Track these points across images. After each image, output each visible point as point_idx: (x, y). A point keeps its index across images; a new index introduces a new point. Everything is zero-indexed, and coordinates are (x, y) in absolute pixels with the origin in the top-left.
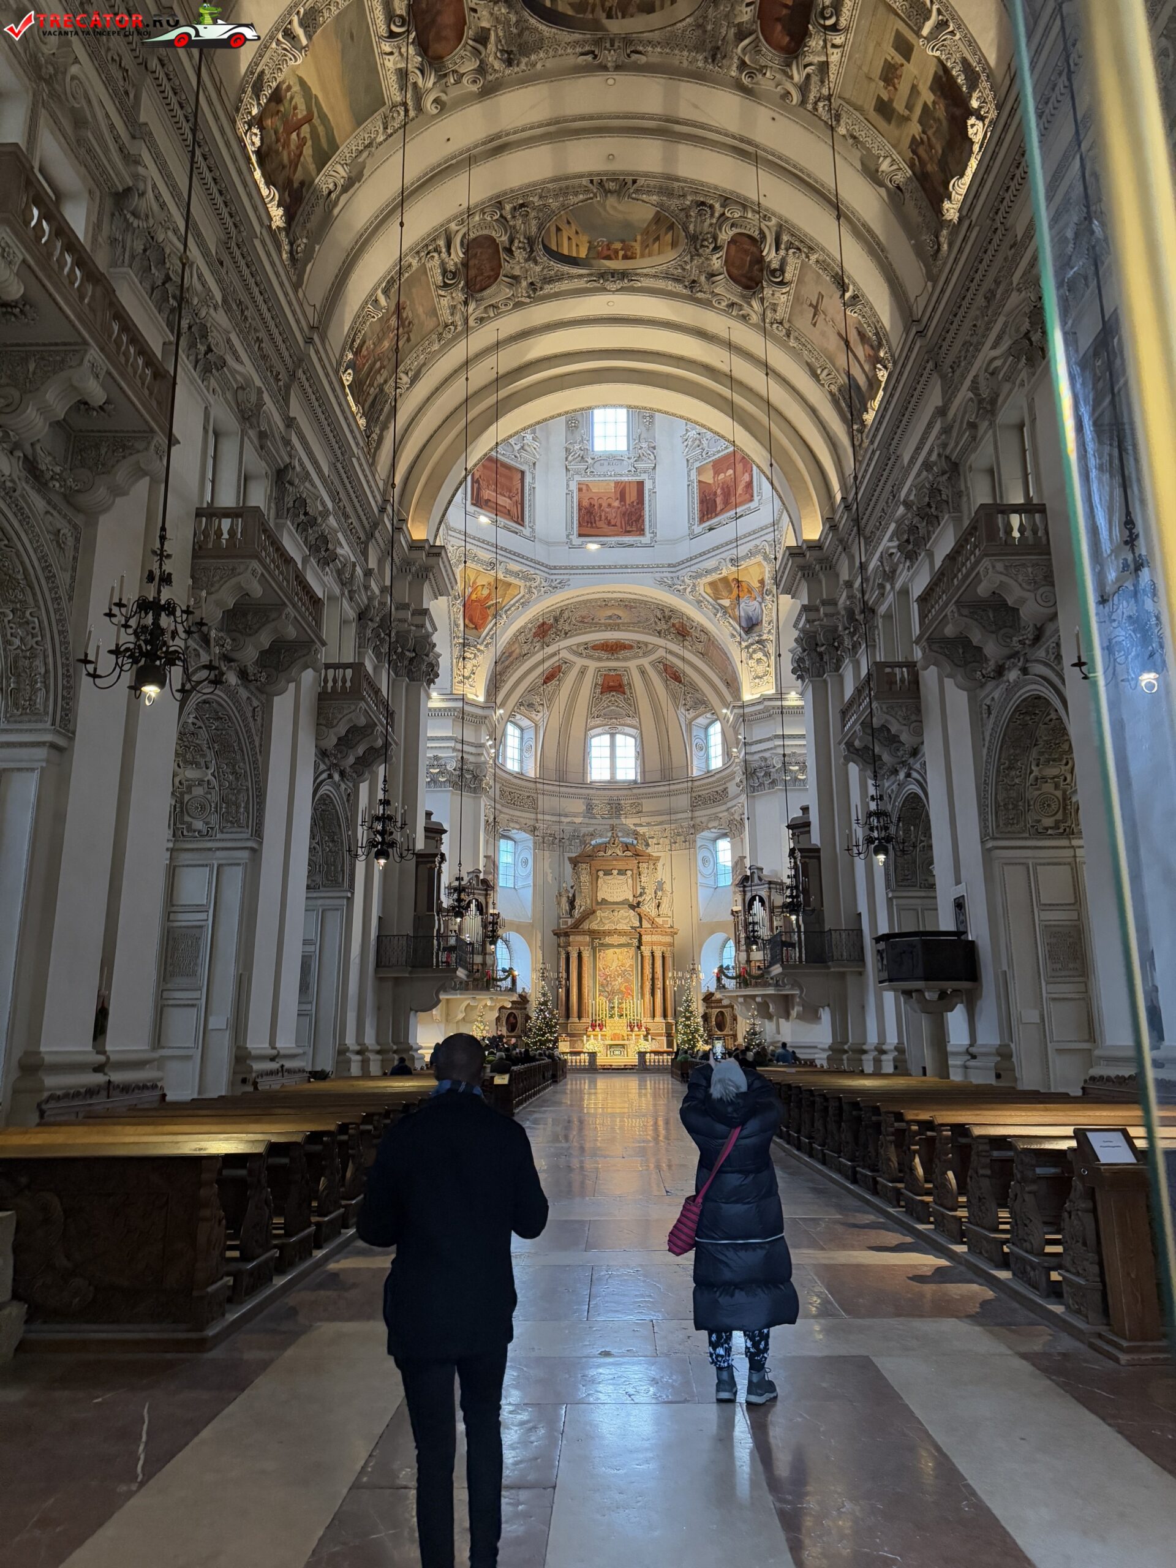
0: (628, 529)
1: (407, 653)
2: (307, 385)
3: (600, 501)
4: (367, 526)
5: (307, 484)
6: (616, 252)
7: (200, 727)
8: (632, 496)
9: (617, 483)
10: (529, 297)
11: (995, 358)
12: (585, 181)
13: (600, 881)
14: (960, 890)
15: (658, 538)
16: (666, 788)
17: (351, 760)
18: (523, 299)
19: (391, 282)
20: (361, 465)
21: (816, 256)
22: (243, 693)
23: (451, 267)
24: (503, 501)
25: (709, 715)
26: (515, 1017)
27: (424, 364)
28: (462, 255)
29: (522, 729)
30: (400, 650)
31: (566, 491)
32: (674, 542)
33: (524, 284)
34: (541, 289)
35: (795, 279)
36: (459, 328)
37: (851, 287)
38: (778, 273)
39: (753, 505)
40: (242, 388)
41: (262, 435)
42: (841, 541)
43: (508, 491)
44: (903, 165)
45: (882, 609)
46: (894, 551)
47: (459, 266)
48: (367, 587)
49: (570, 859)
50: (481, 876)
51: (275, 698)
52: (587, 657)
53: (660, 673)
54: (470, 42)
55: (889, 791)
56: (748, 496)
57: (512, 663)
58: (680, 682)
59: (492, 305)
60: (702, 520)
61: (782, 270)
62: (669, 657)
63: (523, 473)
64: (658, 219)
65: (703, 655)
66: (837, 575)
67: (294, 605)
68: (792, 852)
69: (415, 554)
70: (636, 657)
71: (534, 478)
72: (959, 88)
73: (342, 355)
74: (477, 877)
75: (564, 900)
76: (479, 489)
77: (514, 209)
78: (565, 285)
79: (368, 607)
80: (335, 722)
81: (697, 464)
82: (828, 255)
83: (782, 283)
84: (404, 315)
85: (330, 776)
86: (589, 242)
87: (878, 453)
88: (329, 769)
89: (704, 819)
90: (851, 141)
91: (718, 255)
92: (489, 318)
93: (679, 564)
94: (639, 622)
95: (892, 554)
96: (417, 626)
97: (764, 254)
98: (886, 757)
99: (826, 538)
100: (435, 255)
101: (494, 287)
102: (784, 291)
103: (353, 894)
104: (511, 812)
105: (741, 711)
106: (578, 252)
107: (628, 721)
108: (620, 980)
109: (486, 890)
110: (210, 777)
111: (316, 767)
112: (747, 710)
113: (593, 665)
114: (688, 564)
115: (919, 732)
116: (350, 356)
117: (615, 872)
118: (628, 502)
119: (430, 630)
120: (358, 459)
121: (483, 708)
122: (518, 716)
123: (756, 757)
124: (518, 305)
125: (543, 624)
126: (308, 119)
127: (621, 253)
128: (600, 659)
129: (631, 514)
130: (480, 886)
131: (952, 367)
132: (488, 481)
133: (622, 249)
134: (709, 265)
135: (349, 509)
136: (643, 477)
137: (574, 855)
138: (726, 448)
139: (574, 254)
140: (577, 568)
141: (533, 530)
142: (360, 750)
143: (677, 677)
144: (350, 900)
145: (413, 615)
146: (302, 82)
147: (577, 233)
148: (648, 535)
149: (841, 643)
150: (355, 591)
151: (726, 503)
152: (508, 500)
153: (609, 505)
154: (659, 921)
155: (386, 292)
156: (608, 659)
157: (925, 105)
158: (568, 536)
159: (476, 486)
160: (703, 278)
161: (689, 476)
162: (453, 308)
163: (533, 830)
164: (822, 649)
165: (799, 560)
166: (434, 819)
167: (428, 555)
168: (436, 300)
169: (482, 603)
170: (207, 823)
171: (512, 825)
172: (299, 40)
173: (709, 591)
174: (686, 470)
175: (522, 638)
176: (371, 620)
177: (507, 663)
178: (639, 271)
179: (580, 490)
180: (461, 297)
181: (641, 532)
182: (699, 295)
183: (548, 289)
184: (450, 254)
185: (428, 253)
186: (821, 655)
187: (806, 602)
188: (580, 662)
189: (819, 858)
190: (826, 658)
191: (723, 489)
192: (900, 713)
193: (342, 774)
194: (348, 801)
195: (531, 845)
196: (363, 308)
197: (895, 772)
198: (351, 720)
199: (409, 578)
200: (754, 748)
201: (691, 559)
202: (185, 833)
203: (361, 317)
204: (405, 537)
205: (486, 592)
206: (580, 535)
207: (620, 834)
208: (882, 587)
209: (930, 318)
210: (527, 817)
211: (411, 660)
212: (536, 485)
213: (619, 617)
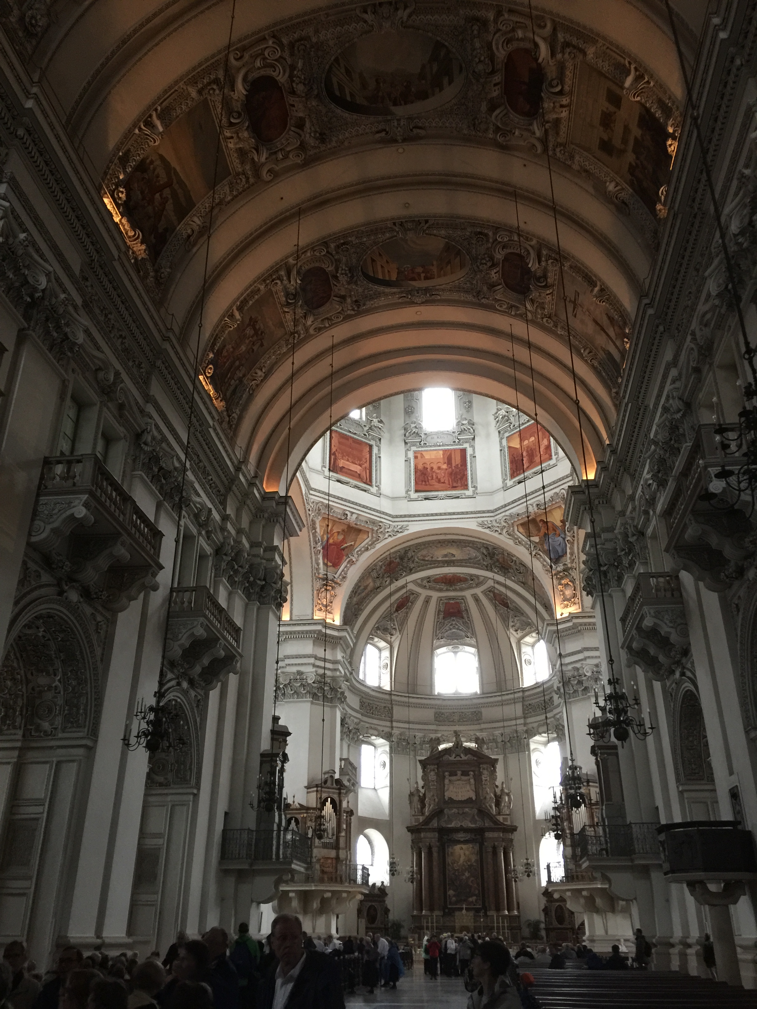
0: (455, 485)
1: (258, 582)
2: (165, 372)
3: (432, 465)
4: (226, 482)
5: (164, 445)
6: (419, 274)
7: (49, 640)
8: (457, 460)
9: (445, 451)
10: (353, 310)
11: (706, 313)
12: (389, 224)
13: (447, 781)
14: (733, 781)
15: (479, 491)
16: (499, 698)
17: (198, 669)
18: (349, 312)
19: (245, 302)
20: (217, 434)
21: (569, 264)
22: (88, 610)
23: (292, 289)
24: (356, 468)
25: (534, 635)
26: (375, 910)
27: (276, 363)
28: (299, 282)
29: (380, 650)
30: (252, 579)
31: (404, 459)
32: (492, 493)
33: (349, 300)
34: (364, 305)
35: (556, 282)
36: (302, 336)
37: (598, 283)
38: (542, 280)
39: (552, 462)
40: (99, 369)
41: (121, 407)
42: (612, 479)
43: (357, 460)
44: (625, 185)
45: (649, 531)
46: (651, 482)
47: (299, 290)
48: (223, 529)
49: (420, 761)
50: (337, 776)
51: (120, 614)
52: (431, 588)
53: (490, 600)
54: (293, 128)
55: (670, 690)
56: (547, 456)
57: (368, 595)
58: (508, 607)
59: (327, 319)
60: (513, 476)
61: (545, 277)
62: (497, 586)
63: (371, 447)
64: (448, 248)
65: (524, 584)
66: (613, 508)
67: (129, 534)
68: (593, 751)
69: (267, 503)
70: (470, 588)
71: (379, 450)
72: (657, 120)
73: (205, 354)
74: (332, 777)
75: (416, 799)
76: (335, 460)
77: (338, 247)
78: (382, 301)
79: (223, 545)
80: (180, 635)
81: (507, 435)
82: (578, 261)
83: (546, 287)
84: (257, 327)
85: (179, 684)
86: (398, 269)
87: (630, 404)
88: (178, 678)
89: (535, 725)
90: (584, 174)
91: (495, 271)
92: (325, 327)
93: (496, 510)
94: (470, 559)
95: (650, 484)
96: (268, 560)
97: (530, 266)
98: (661, 658)
99: (600, 478)
100: (278, 281)
101: (328, 304)
102: (548, 292)
103: (199, 790)
104: (370, 720)
105: (555, 628)
106: (389, 275)
107: (468, 640)
108: (467, 874)
109: (339, 789)
110: (57, 683)
111: (162, 675)
112: (560, 627)
113: (435, 595)
114: (503, 510)
115: (685, 634)
116: (211, 355)
117: (459, 773)
118: (454, 465)
119: (280, 562)
120: (215, 430)
121: (338, 630)
122: (376, 639)
123: (570, 667)
124: (348, 318)
125: (391, 563)
126: (169, 184)
127: (423, 275)
128: (440, 590)
129: (456, 474)
130: (334, 785)
131: (677, 329)
132: (342, 453)
133: (423, 272)
134: (490, 278)
135: (209, 468)
136: (466, 445)
137: (423, 758)
138: (528, 421)
139: (387, 278)
140: (414, 516)
141: (379, 489)
142: (206, 661)
143: (506, 605)
144: (196, 796)
145: (265, 551)
146: (162, 158)
147: (387, 262)
148: (471, 489)
149: (620, 563)
150: (211, 531)
151: (532, 463)
152: (359, 467)
153: (439, 468)
154: (501, 818)
155: (240, 309)
156: (447, 590)
157: (636, 139)
158: (407, 491)
159: (333, 457)
160: (485, 288)
161: (501, 442)
162: (296, 322)
163: (388, 736)
164: (605, 568)
165: (581, 497)
166: (281, 722)
167: (278, 504)
168: (282, 315)
169: (337, 545)
170: (52, 725)
171: (371, 731)
172: (157, 128)
173: (521, 530)
174: (498, 439)
175: (374, 574)
176: (226, 555)
177: (363, 594)
178: (437, 287)
179: (416, 457)
180: (300, 312)
181: (466, 487)
182: (484, 301)
183: (369, 304)
184: (290, 282)
185: (273, 281)
186: (605, 573)
187: (589, 530)
188: (424, 593)
189: (617, 755)
190: (609, 575)
191: (527, 451)
192: (666, 617)
193: (191, 683)
194: (198, 706)
195: (387, 749)
196: (221, 319)
197: (673, 672)
198: (193, 634)
199: (263, 522)
200: (567, 660)
201: (505, 506)
202: (33, 733)
203: (221, 327)
204: (258, 490)
205: (341, 537)
206: (416, 491)
207: (463, 739)
208: (646, 513)
209: (655, 292)
210: (384, 725)
211: (262, 588)
212: (382, 455)
213: (453, 555)
